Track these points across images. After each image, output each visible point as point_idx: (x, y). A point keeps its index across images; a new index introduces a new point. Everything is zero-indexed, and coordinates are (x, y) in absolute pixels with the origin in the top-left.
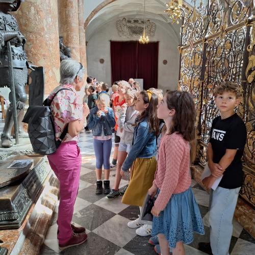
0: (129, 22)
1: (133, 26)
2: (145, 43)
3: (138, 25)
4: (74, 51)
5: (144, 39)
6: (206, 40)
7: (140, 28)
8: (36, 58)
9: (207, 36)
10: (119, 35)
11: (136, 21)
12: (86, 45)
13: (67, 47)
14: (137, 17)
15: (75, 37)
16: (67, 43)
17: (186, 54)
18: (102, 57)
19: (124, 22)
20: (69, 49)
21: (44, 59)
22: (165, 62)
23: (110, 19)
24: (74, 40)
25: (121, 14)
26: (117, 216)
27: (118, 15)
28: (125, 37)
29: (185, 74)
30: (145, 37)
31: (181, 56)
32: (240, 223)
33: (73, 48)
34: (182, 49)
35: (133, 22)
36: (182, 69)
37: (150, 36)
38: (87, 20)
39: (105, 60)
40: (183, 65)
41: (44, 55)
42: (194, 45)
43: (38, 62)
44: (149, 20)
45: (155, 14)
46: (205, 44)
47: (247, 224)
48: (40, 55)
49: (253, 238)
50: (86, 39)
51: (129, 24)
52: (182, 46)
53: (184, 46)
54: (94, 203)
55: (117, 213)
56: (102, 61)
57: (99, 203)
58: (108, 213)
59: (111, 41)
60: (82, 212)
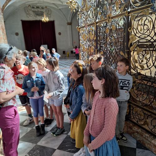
0: (33, 8)
1: (36, 10)
2: (46, 22)
3: (39, 10)
5: (45, 19)
6: (97, 23)
7: (41, 11)
9: (97, 21)
10: (27, 16)
11: (38, 7)
14: (38, 5)
18: (17, 32)
19: (29, 8)
22: (60, 34)
23: (19, 6)
25: (26, 2)
26: (57, 151)
27: (25, 3)
28: (32, 18)
29: (83, 45)
30: (46, 18)
31: (79, 32)
32: (133, 138)
35: (35, 8)
37: (49, 17)
38: (4, 6)
39: (19, 33)
40: (81, 39)
42: (88, 26)
44: (46, 7)
45: (50, 3)
47: (139, 138)
49: (144, 147)
50: (4, 20)
51: (33, 9)
52: (79, 26)
53: (80, 26)
54: (37, 144)
55: (56, 149)
56: (17, 34)
57: (41, 143)
58: (50, 150)
59: (22, 21)
60: (30, 153)
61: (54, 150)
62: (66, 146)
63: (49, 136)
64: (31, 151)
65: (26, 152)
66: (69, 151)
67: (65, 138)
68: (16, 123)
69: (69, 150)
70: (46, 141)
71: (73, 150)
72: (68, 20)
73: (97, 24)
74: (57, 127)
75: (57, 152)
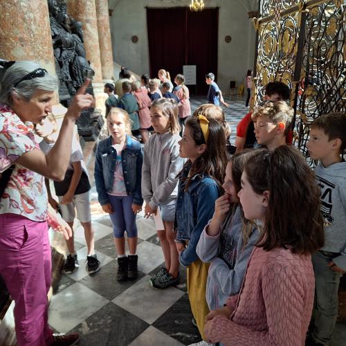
4: (88, 25)
5: (197, 4)
6: (305, 6)
8: (8, 44)
12: (110, 15)
13: (77, 20)
15: (88, 3)
16: (76, 14)
17: (267, 31)
18: (135, 33)
20: (79, 23)
21: (22, 46)
22: (228, 39)
24: (87, 8)
29: (264, 67)
31: (258, 34)
33: (87, 21)
34: (260, 22)
36: (260, 58)
39: (139, 38)
40: (261, 50)
41: (21, 40)
42: (282, 15)
43: (12, 52)
46: (303, 14)
48: (15, 38)
52: (260, 16)
53: (263, 17)
54: (113, 301)
55: (151, 323)
56: (135, 39)
57: (122, 300)
58: (136, 323)
59: (147, 8)
60: (91, 321)
61: (146, 326)
62: (176, 321)
63: (143, 287)
64: (94, 314)
65: (83, 315)
66: (179, 338)
67: (179, 301)
68: (28, 260)
69: (179, 334)
70: (133, 299)
71: (188, 336)
72: (252, 6)
73: (304, 8)
74: (165, 269)
75: (151, 334)
